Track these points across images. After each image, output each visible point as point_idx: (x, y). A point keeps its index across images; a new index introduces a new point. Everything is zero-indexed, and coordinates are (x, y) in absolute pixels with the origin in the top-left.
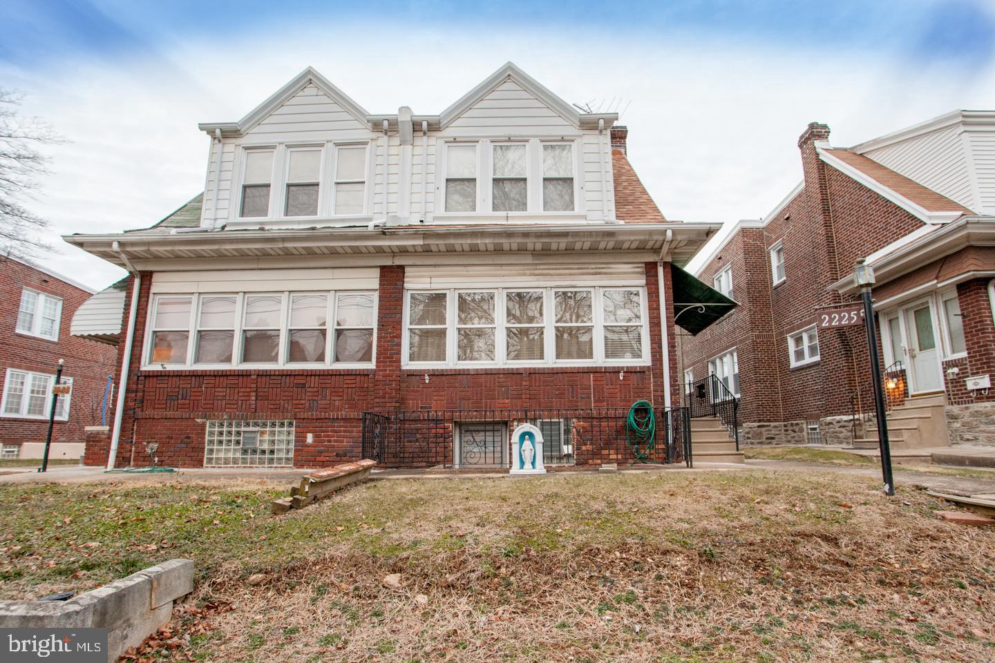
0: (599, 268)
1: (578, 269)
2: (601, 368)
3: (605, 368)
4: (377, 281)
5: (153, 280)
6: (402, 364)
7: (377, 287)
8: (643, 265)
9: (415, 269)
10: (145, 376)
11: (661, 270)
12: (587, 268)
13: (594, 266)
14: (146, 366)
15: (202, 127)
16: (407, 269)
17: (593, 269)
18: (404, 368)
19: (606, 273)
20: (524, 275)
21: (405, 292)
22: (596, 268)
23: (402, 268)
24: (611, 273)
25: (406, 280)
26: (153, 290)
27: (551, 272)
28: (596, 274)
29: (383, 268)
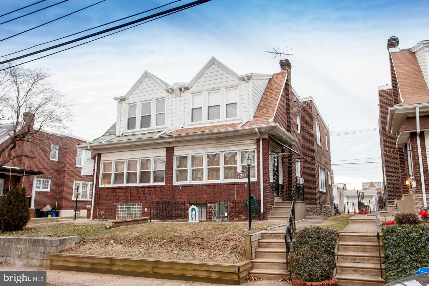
0: (239, 142)
1: (232, 143)
2: (238, 182)
3: (240, 182)
4: (165, 153)
5: (101, 156)
6: (173, 183)
7: (165, 155)
8: (256, 140)
9: (177, 147)
10: (100, 189)
11: (261, 142)
12: (235, 143)
13: (237, 142)
14: (100, 186)
15: (114, 99)
16: (174, 148)
17: (237, 143)
18: (174, 184)
19: (242, 145)
20: (213, 147)
21: (174, 157)
22: (238, 143)
23: (173, 148)
24: (244, 144)
25: (174, 152)
26: (102, 160)
27: (222, 145)
28: (238, 145)
29: (167, 148)
